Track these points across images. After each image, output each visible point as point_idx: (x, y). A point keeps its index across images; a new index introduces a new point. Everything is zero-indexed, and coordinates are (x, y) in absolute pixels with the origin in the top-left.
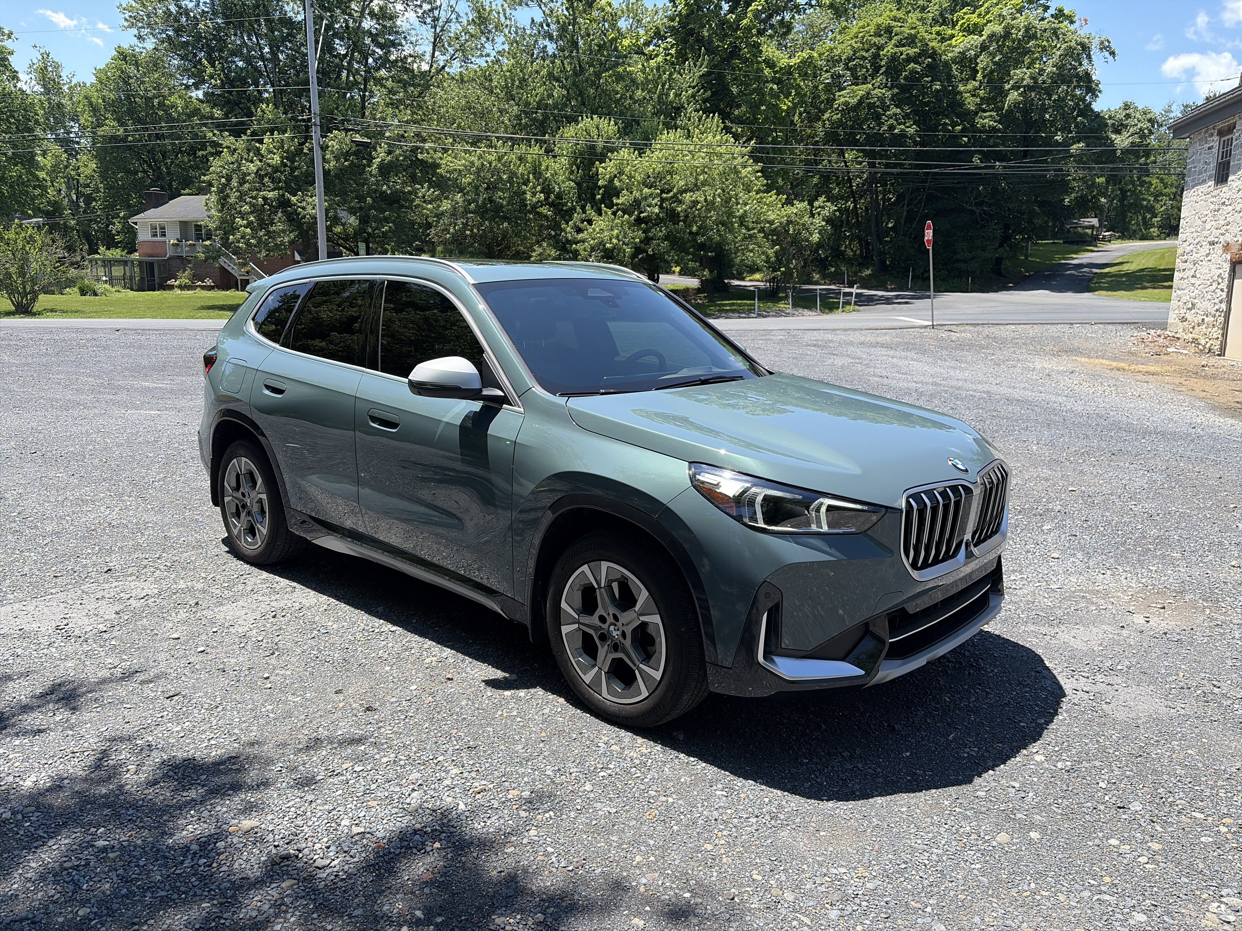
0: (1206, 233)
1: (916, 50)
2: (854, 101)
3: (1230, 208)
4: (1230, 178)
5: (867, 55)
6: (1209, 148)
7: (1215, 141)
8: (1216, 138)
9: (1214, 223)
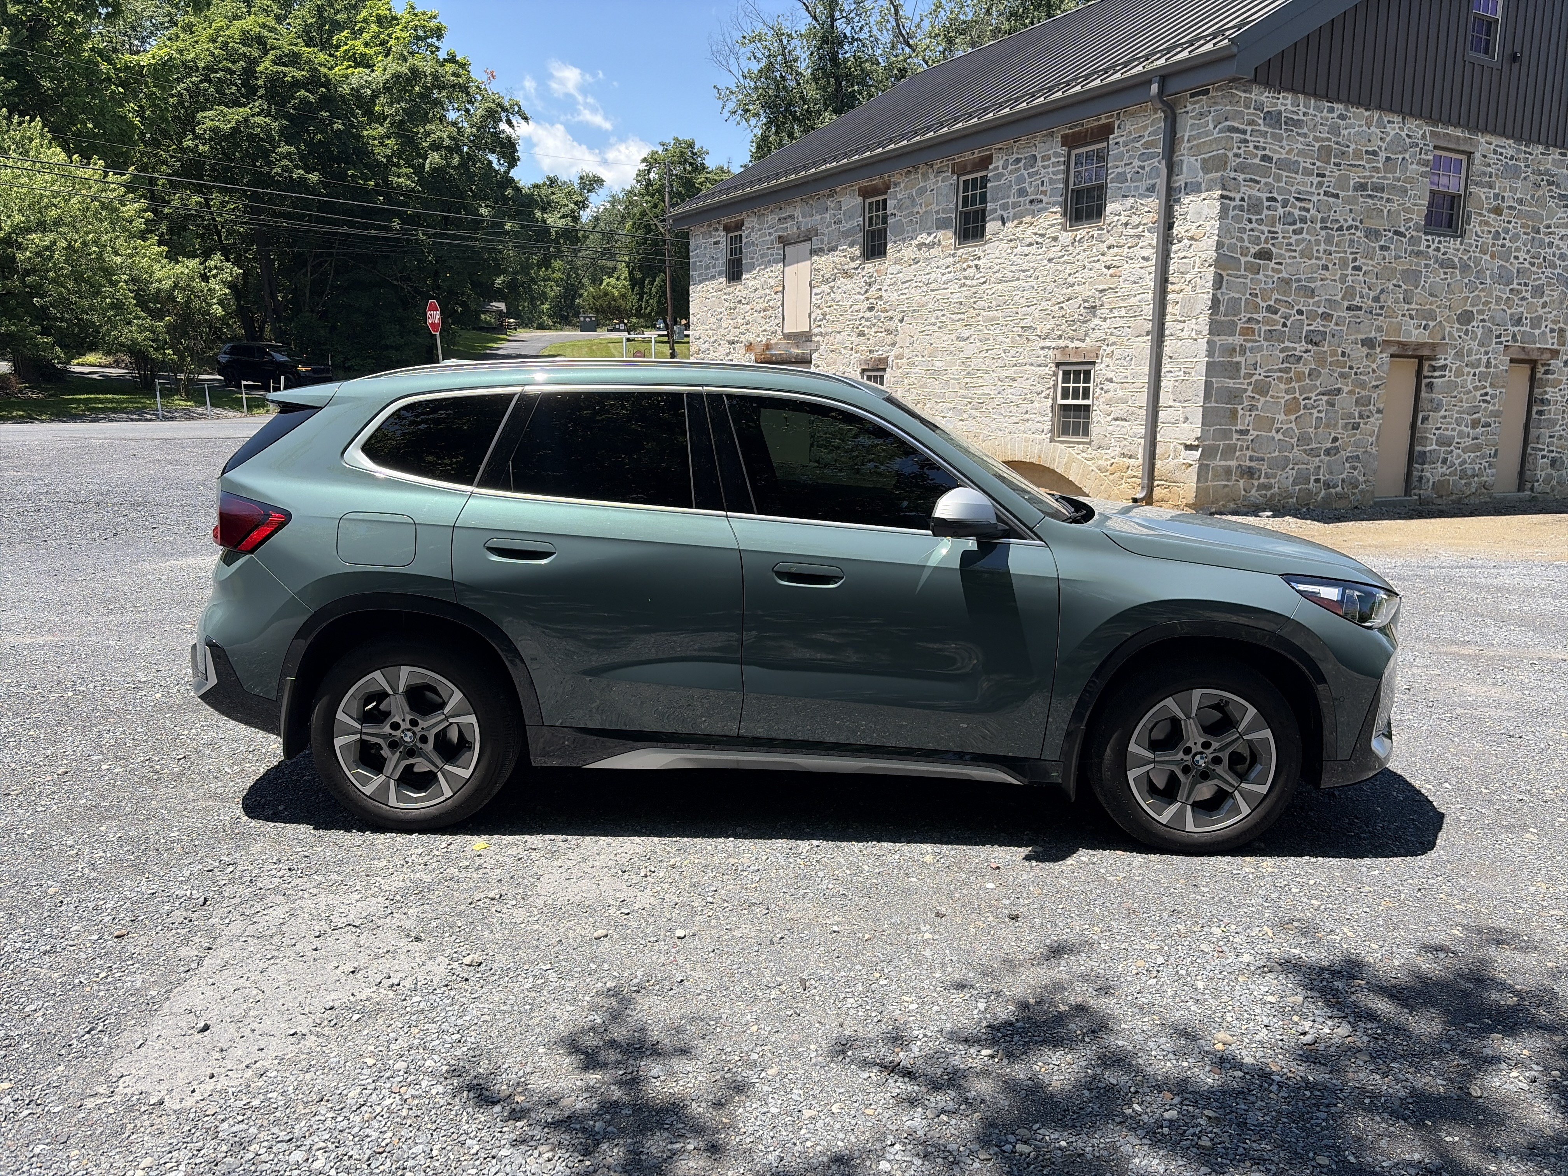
0: (723, 331)
1: (305, 73)
2: (226, 128)
3: (748, 307)
4: (744, 277)
5: (234, 68)
6: (715, 243)
7: (721, 236)
8: (723, 233)
9: (731, 322)
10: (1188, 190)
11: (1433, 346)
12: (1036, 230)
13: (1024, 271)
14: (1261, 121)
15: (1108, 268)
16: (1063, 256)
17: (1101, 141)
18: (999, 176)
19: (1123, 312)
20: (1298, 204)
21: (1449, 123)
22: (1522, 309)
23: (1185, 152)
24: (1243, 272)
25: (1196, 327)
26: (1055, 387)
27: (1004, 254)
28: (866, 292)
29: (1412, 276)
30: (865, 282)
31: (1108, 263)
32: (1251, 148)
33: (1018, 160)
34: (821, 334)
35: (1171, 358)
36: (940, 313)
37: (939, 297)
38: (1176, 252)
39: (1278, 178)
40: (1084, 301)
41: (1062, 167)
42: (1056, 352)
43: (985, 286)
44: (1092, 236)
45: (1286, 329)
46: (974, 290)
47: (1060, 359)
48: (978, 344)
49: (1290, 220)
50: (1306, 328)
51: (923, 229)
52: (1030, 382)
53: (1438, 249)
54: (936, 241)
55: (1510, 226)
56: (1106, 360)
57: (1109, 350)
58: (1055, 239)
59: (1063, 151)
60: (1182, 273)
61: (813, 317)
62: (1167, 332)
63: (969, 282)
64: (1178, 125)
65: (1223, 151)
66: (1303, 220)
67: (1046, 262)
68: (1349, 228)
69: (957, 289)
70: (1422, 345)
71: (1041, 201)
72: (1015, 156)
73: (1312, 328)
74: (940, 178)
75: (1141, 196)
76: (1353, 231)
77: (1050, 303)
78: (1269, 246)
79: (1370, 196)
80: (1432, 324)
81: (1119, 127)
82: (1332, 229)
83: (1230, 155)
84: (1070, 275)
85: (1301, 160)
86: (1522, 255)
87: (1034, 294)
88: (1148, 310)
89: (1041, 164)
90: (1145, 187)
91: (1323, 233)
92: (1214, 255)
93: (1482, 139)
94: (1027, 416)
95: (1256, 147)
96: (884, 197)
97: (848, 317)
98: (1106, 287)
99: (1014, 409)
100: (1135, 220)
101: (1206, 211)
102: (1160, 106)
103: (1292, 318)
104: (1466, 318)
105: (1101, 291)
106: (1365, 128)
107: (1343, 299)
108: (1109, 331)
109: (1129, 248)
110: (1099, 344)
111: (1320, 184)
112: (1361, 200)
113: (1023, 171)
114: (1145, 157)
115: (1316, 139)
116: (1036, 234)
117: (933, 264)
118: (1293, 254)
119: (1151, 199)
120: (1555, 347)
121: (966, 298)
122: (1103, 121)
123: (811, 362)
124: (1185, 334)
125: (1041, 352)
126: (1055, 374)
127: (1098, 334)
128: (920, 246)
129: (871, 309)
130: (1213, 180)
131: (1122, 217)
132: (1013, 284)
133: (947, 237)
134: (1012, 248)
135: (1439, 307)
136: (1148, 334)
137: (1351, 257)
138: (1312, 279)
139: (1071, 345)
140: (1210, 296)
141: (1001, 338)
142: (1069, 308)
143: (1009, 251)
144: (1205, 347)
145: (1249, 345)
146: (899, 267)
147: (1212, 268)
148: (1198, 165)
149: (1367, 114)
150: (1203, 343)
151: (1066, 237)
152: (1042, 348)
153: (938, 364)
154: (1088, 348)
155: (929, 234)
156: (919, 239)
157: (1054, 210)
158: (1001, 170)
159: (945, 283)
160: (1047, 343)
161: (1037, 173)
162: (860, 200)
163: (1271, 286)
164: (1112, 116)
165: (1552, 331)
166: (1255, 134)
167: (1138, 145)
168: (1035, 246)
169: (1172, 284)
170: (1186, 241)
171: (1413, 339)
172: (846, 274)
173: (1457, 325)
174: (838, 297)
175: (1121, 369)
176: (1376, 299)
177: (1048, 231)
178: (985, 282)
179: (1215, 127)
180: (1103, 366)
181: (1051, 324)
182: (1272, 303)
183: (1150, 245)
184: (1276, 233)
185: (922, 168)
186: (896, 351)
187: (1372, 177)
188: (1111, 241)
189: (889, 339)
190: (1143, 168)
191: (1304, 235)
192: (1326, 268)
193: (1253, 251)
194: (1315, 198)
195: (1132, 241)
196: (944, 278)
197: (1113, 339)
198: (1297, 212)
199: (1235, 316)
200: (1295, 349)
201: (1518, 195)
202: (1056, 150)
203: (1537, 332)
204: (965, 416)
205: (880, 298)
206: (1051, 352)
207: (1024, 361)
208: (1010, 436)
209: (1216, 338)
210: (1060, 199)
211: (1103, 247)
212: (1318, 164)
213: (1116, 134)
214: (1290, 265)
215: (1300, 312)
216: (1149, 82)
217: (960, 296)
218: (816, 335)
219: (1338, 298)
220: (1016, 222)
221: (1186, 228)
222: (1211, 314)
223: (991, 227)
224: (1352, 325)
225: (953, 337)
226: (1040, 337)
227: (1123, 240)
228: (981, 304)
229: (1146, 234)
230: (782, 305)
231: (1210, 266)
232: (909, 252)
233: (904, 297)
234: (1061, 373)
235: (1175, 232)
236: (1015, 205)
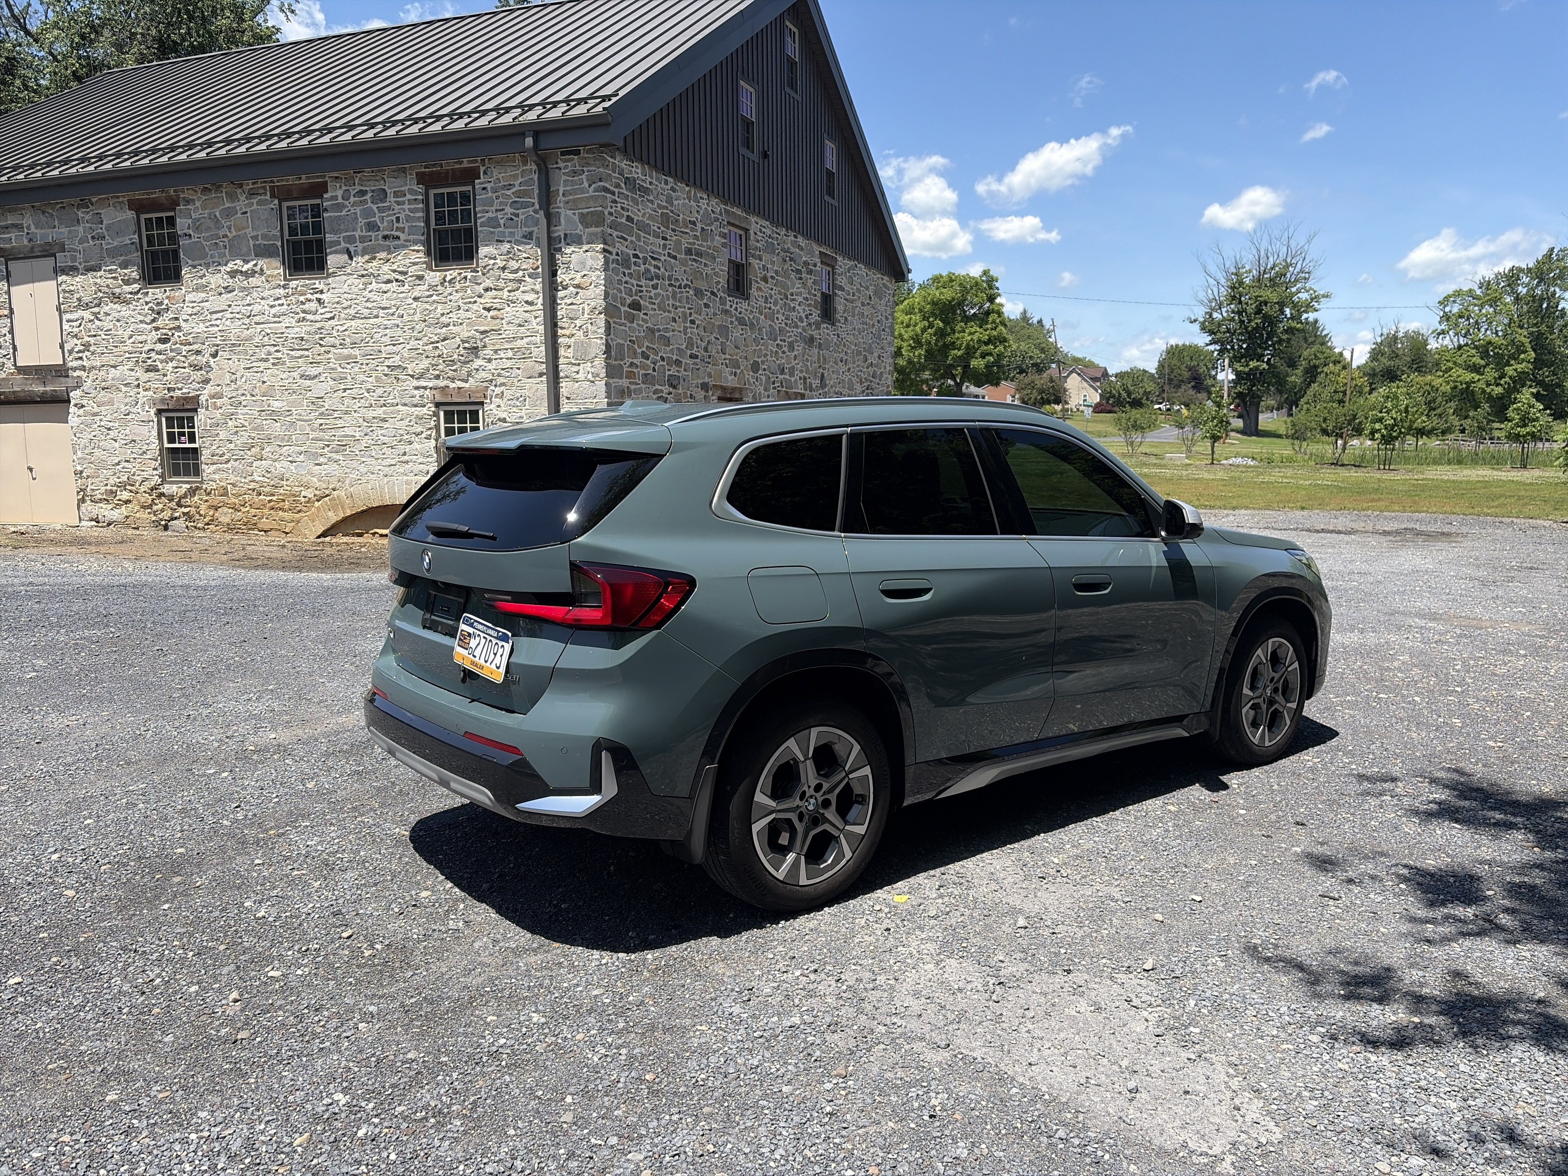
10: (568, 241)
11: (741, 390)
12: (395, 267)
13: (383, 309)
14: (623, 185)
15: (489, 310)
16: (431, 296)
17: (465, 184)
18: (339, 207)
19: (510, 354)
20: (653, 262)
21: (733, 204)
22: (783, 361)
23: (562, 205)
24: (623, 321)
25: (593, 370)
26: (437, 427)
27: (356, 290)
28: (153, 321)
29: (724, 330)
30: (150, 309)
31: (488, 306)
32: (619, 209)
33: (362, 193)
34: (83, 368)
35: (568, 398)
36: (273, 349)
37: (269, 331)
38: (562, 299)
39: (638, 238)
40: (463, 342)
41: (421, 206)
42: (433, 392)
43: (331, 322)
44: (465, 278)
45: (655, 373)
46: (318, 325)
47: (439, 399)
48: (331, 383)
49: (649, 276)
50: (667, 373)
51: (234, 256)
52: (406, 422)
53: (736, 309)
54: (257, 269)
55: (773, 292)
56: (497, 401)
57: (498, 390)
58: (420, 278)
59: (421, 189)
60: (571, 318)
61: (67, 347)
62: (561, 374)
63: (309, 317)
64: (550, 179)
65: (600, 208)
66: (658, 277)
67: (411, 301)
68: (686, 286)
69: (294, 324)
70: (734, 389)
71: (398, 238)
72: (358, 188)
73: (671, 373)
74: (255, 201)
75: (518, 243)
76: (687, 289)
77: (421, 343)
78: (638, 298)
79: (695, 260)
80: (738, 371)
81: (485, 173)
82: (675, 286)
83: (606, 213)
84: (443, 315)
85: (651, 223)
86: (780, 316)
87: (400, 333)
88: (540, 352)
89: (393, 200)
90: (520, 234)
91: (670, 289)
92: (604, 304)
93: (753, 219)
94: (406, 458)
95: (623, 208)
96: (171, 214)
97: (126, 349)
98: (487, 328)
99: (388, 451)
100: (513, 264)
101: (590, 262)
102: (535, 158)
103: (658, 364)
104: (755, 367)
105: (482, 333)
106: (687, 201)
107: (686, 348)
108: (496, 372)
109: (509, 291)
110: (485, 384)
111: (665, 246)
112: (690, 263)
113: (370, 204)
114: (518, 206)
115: (659, 206)
116: (394, 271)
117: (255, 295)
118: (654, 306)
119: (530, 246)
120: (803, 391)
121: (309, 333)
122: (465, 165)
123: (69, 401)
124: (581, 376)
125: (416, 392)
126: (436, 414)
127: (483, 375)
128: (233, 274)
129: (164, 341)
130: (595, 234)
131: (498, 261)
132: (371, 321)
133: (274, 268)
134: (365, 284)
135: (740, 358)
136: (541, 375)
137: (688, 311)
138: (666, 330)
139: (452, 385)
140: (604, 341)
141: (362, 377)
142: (445, 348)
143: (361, 286)
144: (604, 389)
145: (633, 387)
146: (203, 295)
147: (602, 316)
148: (576, 218)
149: (687, 189)
150: (601, 385)
151: (434, 277)
152: (417, 388)
153: (277, 404)
154: (473, 388)
155: (246, 262)
156: (230, 265)
157: (416, 248)
158: (340, 200)
159: (274, 316)
160: (423, 383)
161: (389, 208)
162: (131, 214)
163: (642, 334)
164: (476, 161)
165: (800, 378)
166: (621, 196)
167: (508, 193)
168: (394, 284)
169: (562, 328)
170: (571, 289)
171: (729, 384)
172: (117, 298)
173: (751, 373)
174: (107, 324)
175: (514, 409)
176: (706, 350)
177: (410, 269)
178: (332, 318)
179: (590, 186)
180: (492, 406)
181: (425, 363)
182: (644, 349)
183: (533, 290)
184: (641, 286)
185: (226, 188)
186: (209, 389)
187: (694, 244)
188: (488, 283)
189: (198, 375)
190: (517, 215)
191: (659, 290)
192: (674, 320)
193: (628, 302)
194: (662, 258)
195: (511, 286)
196: (273, 311)
197: (501, 380)
198: (652, 269)
199: (622, 360)
200: (662, 391)
201: (775, 268)
202: (411, 186)
203: (793, 379)
204: (322, 460)
205: (178, 328)
206: (427, 392)
207: (395, 401)
208: (386, 479)
209: (611, 381)
210: (422, 238)
211: (480, 289)
212: (662, 228)
213: (482, 180)
214: (652, 316)
215: (663, 359)
216: (523, 135)
217: (301, 330)
218: (75, 369)
219: (684, 347)
220: (367, 257)
221: (571, 276)
222: (606, 358)
223: (332, 260)
224: (694, 371)
225: (295, 374)
226: (412, 376)
227: (501, 284)
228: (329, 340)
229: (527, 278)
230: (11, 331)
231: (600, 313)
232: (217, 279)
233: (216, 329)
234: (442, 414)
235: (559, 280)
236: (363, 239)
